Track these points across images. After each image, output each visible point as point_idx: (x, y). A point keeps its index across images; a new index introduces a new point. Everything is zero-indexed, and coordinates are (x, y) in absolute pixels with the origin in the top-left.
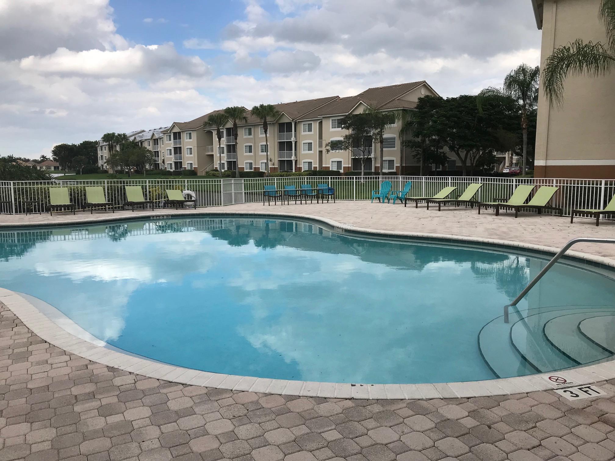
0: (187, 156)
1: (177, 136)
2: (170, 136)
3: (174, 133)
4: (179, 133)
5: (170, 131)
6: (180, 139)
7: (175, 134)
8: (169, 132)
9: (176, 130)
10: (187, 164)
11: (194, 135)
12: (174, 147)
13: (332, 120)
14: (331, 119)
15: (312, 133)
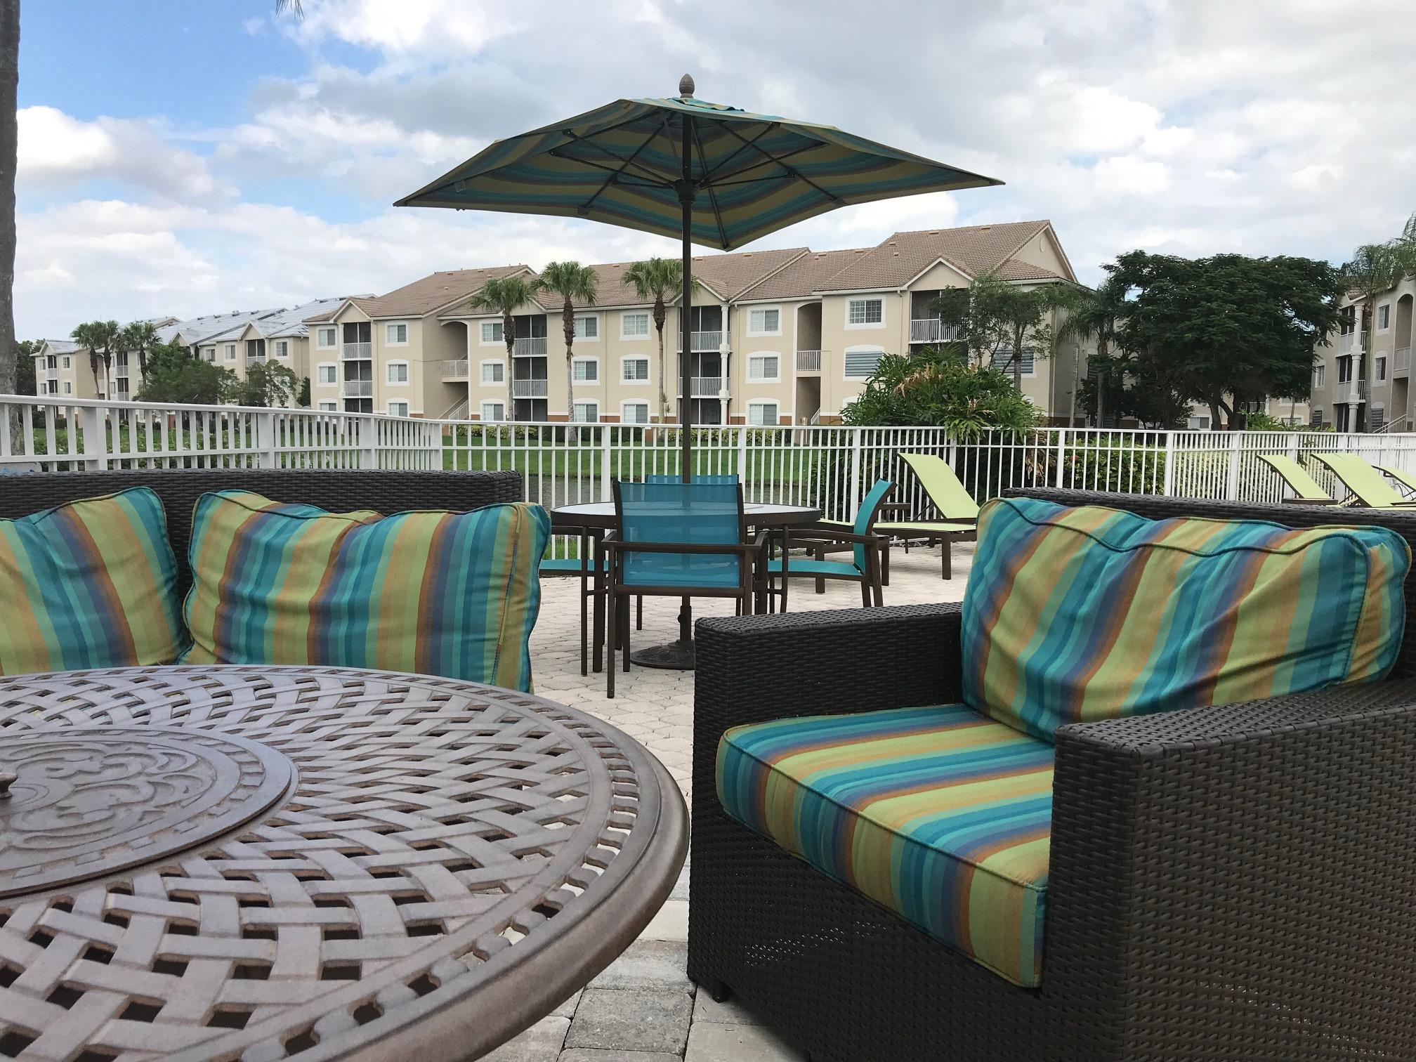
0: (388, 384)
1: (357, 332)
2: (331, 333)
3: (346, 325)
4: (365, 327)
5: (335, 321)
6: (369, 340)
7: (350, 328)
8: (332, 321)
9: (355, 316)
10: (388, 406)
11: (415, 331)
12: (346, 362)
13: (852, 303)
14: (848, 300)
15: (779, 333)
